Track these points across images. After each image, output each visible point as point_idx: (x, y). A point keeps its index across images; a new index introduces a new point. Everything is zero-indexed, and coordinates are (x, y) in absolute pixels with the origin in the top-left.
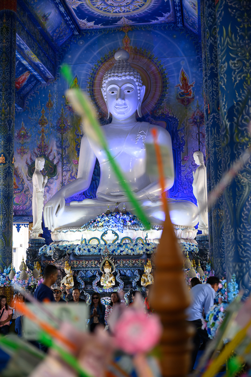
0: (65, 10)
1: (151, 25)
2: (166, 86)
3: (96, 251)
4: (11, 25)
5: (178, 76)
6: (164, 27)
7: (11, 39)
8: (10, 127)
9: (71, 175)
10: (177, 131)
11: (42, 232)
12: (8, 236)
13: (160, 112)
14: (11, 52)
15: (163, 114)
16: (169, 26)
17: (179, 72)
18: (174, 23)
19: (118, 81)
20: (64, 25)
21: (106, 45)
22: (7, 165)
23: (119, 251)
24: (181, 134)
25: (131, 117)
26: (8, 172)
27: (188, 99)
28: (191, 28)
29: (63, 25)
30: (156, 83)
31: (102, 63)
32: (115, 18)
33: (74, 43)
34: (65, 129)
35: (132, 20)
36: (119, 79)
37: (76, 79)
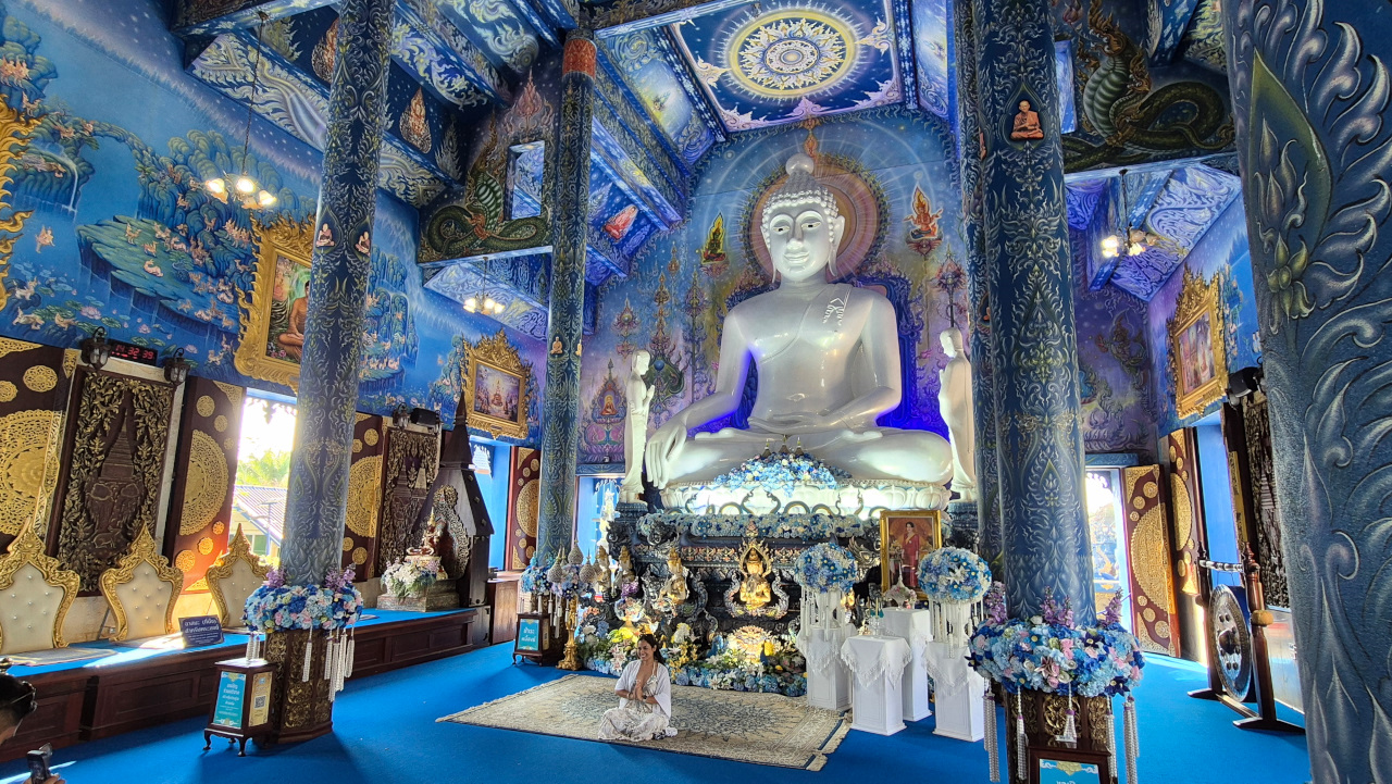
0: (696, 90)
1: (858, 111)
2: (886, 220)
3: (733, 529)
4: (583, 99)
5: (910, 200)
6: (882, 113)
7: (581, 124)
8: (573, 286)
10: (907, 303)
11: (641, 490)
12: (563, 494)
13: (874, 269)
14: (580, 148)
15: (879, 271)
16: (891, 111)
17: (910, 191)
18: (900, 104)
19: (791, 208)
20: (696, 123)
21: (771, 156)
24: (914, 309)
25: (817, 275)
26: (566, 370)
27: (930, 241)
28: (934, 109)
29: (694, 122)
30: (867, 215)
31: (766, 187)
32: (789, 100)
33: (717, 157)
34: (699, 308)
35: (822, 105)
36: (795, 204)
37: (720, 220)
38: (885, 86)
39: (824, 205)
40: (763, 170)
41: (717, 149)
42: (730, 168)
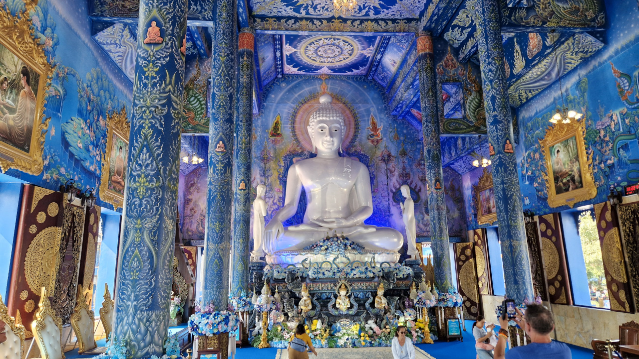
0: (280, 56)
1: (346, 75)
2: (358, 128)
3: (331, 274)
5: (368, 120)
6: (357, 78)
9: (273, 202)
13: (353, 150)
15: (356, 151)
16: (360, 79)
17: (369, 116)
18: (365, 76)
20: (273, 68)
21: (306, 89)
22: (247, 191)
23: (352, 274)
25: (336, 152)
28: (380, 82)
30: (350, 124)
31: (302, 104)
32: (319, 66)
33: (277, 84)
34: (268, 160)
35: (332, 70)
36: (328, 119)
37: (278, 116)
38: (361, 68)
39: (341, 121)
40: (301, 95)
41: (277, 81)
42: (284, 91)
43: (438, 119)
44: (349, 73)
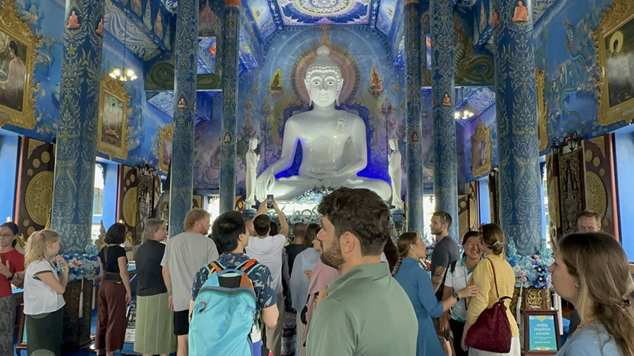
0: (276, 8)
1: (347, 25)
2: (359, 80)
4: (237, 19)
5: (370, 71)
8: (234, 110)
10: (368, 119)
13: (353, 102)
16: (363, 28)
17: (370, 67)
18: (367, 25)
19: (321, 73)
20: (271, 21)
21: (307, 41)
22: (232, 144)
27: (378, 92)
30: (351, 76)
32: (318, 17)
33: (278, 37)
34: (268, 114)
35: (332, 20)
36: (323, 72)
37: (279, 70)
38: (362, 18)
39: (336, 73)
40: (301, 47)
41: (278, 33)
42: (284, 44)
43: (420, 71)
44: (350, 23)
